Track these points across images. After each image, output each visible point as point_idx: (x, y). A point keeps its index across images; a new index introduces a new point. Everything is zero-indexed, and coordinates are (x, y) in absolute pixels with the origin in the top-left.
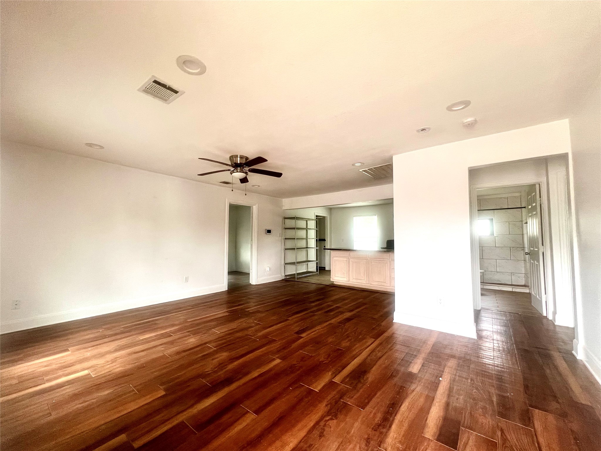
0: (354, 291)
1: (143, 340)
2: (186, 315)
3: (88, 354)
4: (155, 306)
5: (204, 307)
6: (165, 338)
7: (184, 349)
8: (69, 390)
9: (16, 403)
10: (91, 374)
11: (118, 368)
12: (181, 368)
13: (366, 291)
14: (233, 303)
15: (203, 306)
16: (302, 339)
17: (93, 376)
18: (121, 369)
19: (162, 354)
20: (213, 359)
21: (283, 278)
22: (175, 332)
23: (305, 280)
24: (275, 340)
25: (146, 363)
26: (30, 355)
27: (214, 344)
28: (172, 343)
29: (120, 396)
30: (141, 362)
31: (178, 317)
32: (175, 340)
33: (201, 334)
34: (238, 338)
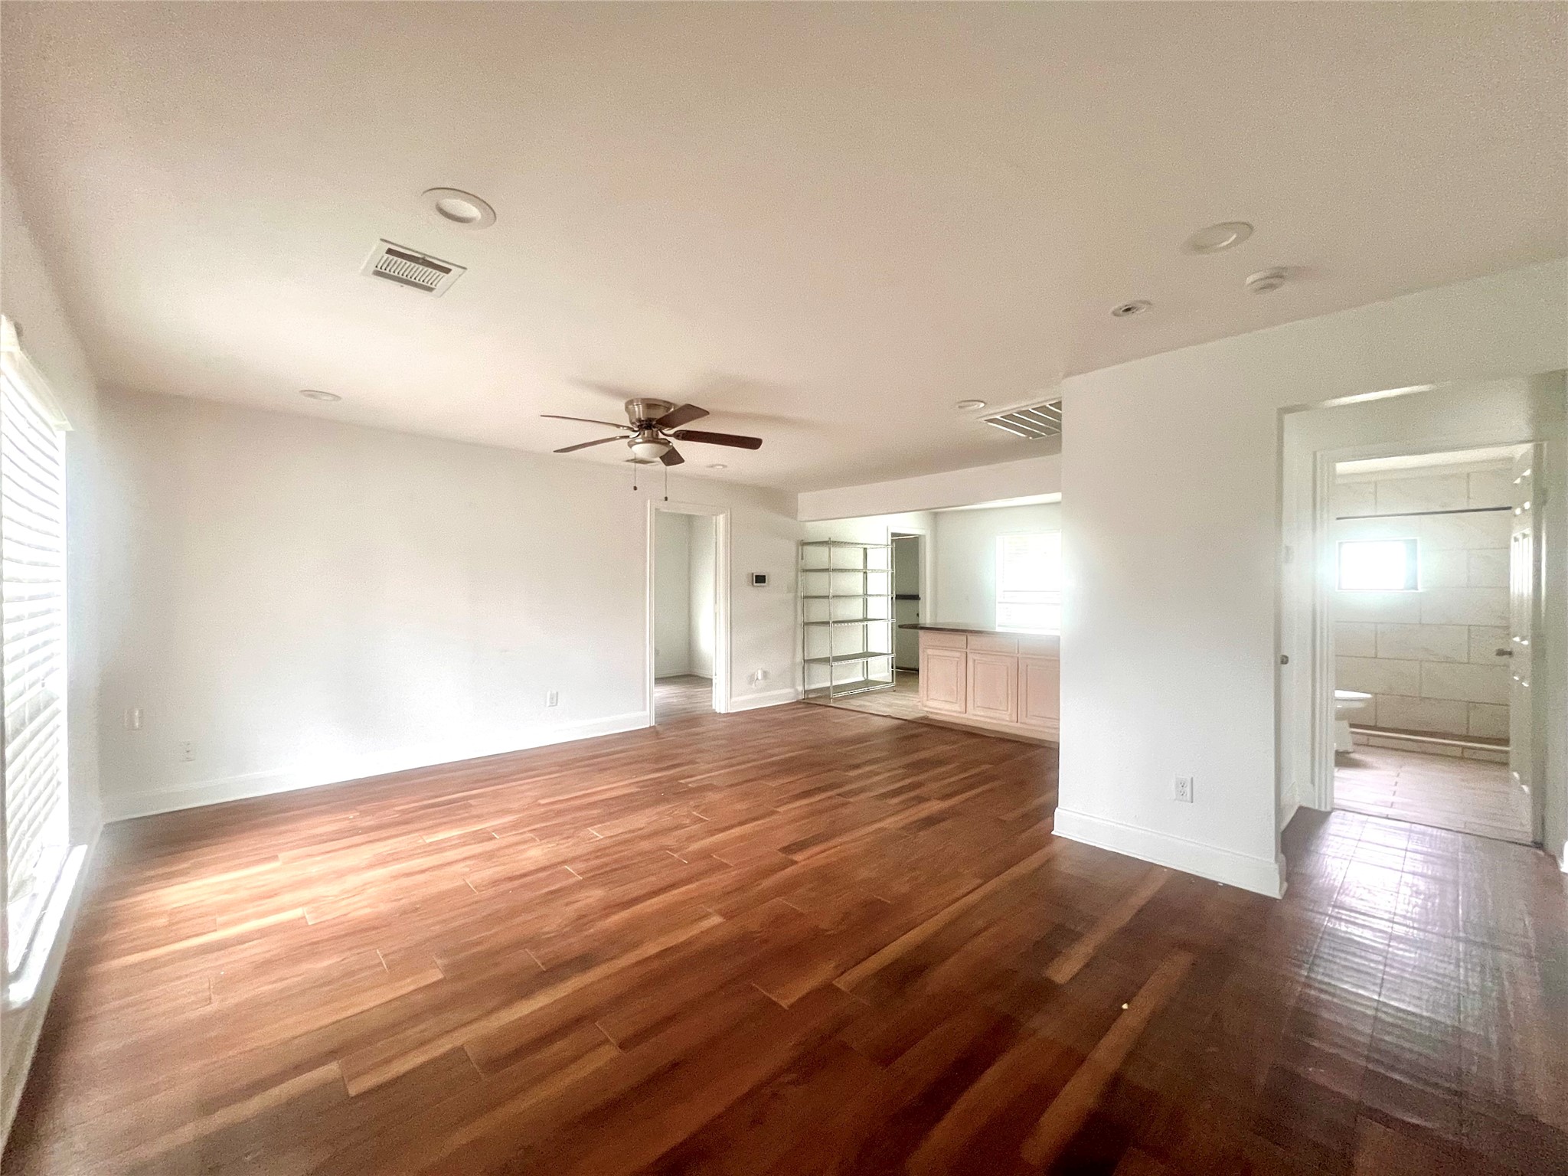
0: (974, 740)
1: (431, 844)
2: (541, 787)
3: (314, 870)
4: (480, 761)
5: (587, 769)
6: (479, 843)
7: (510, 875)
8: (256, 950)
9: (156, 968)
10: (307, 916)
11: (361, 908)
12: (494, 919)
13: (1009, 741)
14: (657, 760)
15: (584, 766)
16: (793, 867)
17: (310, 923)
18: (367, 911)
19: (459, 883)
20: (567, 904)
21: (801, 697)
22: (502, 830)
23: (854, 704)
24: (726, 866)
25: (425, 901)
26: (203, 865)
27: (581, 866)
28: (490, 856)
29: (351, 974)
30: (414, 899)
31: (523, 792)
32: (498, 849)
33: (557, 838)
34: (640, 854)
